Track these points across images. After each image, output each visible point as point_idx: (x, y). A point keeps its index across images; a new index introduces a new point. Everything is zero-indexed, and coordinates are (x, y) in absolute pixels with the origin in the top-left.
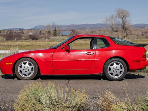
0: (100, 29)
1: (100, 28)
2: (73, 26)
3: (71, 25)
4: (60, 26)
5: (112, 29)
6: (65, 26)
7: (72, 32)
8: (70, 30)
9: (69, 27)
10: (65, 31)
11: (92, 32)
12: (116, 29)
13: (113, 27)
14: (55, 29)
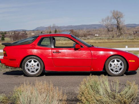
0: (95, 30)
1: (95, 28)
4: (60, 27)
5: (108, 29)
6: (64, 27)
7: (70, 32)
8: (69, 30)
9: (68, 27)
10: (64, 31)
11: (88, 32)
12: (111, 30)
13: (109, 27)
14: (56, 30)
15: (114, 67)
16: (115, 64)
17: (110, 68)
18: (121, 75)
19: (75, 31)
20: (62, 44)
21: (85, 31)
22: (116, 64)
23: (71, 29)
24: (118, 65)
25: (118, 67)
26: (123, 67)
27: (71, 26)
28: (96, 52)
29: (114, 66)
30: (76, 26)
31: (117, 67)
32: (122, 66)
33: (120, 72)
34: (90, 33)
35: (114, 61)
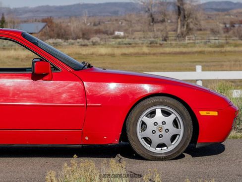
0: (114, 18)
1: (116, 13)
2: (47, 9)
3: (39, 7)
4: (16, 11)
5: (151, 16)
6: (26, 11)
7: (44, 24)
8: (40, 19)
9: (37, 11)
10: (25, 22)
11: (95, 25)
12: (160, 18)
13: (154, 10)
14: (3, 18)
15: (154, 132)
16: (156, 124)
17: (140, 135)
18: (176, 156)
19: (56, 21)
20: (17, 59)
21: (85, 22)
22: (160, 123)
23: (45, 16)
24: (165, 127)
25: (167, 130)
26: (181, 131)
27: (48, 7)
28: (99, 84)
29: (155, 128)
30: (61, 8)
31: (163, 133)
32: (177, 128)
33: (171, 148)
34: (101, 27)
35: (153, 114)
